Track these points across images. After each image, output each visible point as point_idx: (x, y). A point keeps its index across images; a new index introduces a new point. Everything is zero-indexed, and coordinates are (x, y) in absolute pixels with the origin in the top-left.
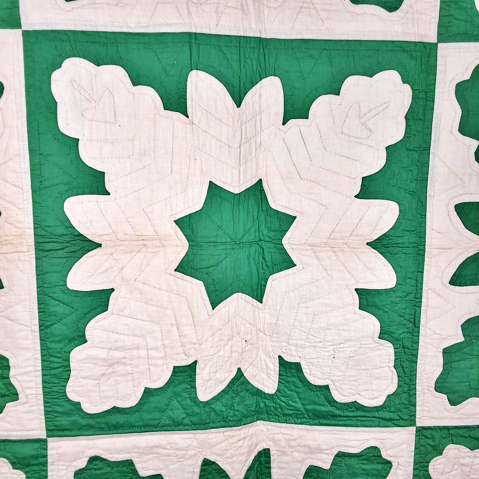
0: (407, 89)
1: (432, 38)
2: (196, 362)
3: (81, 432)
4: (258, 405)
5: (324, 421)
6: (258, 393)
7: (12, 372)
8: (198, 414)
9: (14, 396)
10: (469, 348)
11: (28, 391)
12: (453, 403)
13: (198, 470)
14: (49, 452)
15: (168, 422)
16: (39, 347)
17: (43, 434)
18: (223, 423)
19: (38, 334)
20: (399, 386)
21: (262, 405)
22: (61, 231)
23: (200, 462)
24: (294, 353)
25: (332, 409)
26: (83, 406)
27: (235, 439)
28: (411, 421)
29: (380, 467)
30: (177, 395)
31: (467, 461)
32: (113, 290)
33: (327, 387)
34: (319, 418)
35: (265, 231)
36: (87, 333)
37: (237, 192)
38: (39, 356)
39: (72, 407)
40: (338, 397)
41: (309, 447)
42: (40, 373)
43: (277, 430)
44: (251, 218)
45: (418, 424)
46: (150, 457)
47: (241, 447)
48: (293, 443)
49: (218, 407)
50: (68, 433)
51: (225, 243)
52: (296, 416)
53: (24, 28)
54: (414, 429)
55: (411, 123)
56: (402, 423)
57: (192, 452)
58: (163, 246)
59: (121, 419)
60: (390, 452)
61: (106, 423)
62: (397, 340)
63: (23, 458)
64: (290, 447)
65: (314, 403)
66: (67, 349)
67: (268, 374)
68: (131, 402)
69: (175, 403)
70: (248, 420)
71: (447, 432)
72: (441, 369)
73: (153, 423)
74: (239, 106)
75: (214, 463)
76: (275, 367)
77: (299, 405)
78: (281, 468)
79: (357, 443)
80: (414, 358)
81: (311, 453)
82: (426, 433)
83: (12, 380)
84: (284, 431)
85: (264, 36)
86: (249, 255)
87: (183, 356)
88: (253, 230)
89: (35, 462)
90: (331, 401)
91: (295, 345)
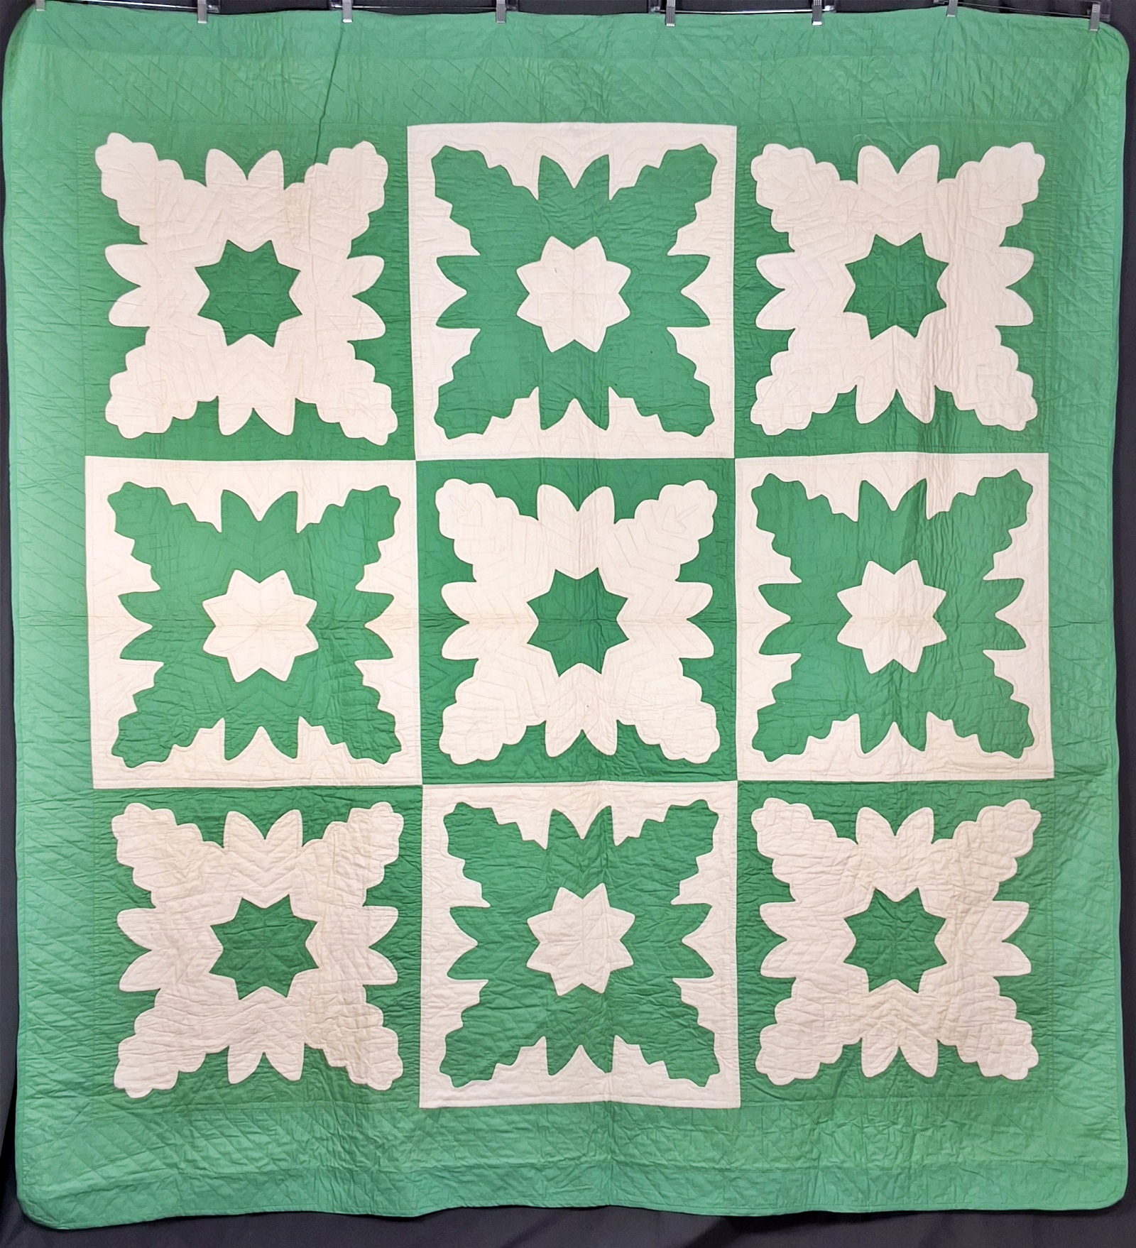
0: (713, 494)
1: (730, 454)
2: (545, 722)
3: (450, 781)
4: (599, 766)
5: (656, 778)
6: (599, 754)
7: (397, 728)
8: (546, 768)
9: (398, 747)
10: (781, 710)
11: (409, 744)
12: (770, 759)
13: (548, 819)
14: (424, 798)
15: (523, 775)
16: (419, 706)
17: (419, 782)
18: (569, 778)
19: (419, 695)
20: (721, 744)
21: (604, 766)
22: (438, 611)
23: (550, 813)
24: (630, 717)
25: (664, 766)
26: (452, 758)
27: (581, 793)
28: (732, 775)
29: (708, 819)
30: (529, 751)
31: (787, 814)
32: (477, 660)
33: (658, 746)
34: (653, 775)
35: (603, 612)
36: (457, 695)
37: (578, 578)
38: (419, 714)
39: (443, 758)
40: (668, 754)
41: (645, 802)
42: (419, 728)
43: (618, 788)
44: (590, 600)
45: (740, 778)
46: (507, 806)
47: (585, 801)
48: (632, 799)
49: (564, 762)
50: (439, 780)
51: (568, 620)
52: (633, 774)
53: (418, 459)
54: (736, 782)
55: (717, 520)
56: (725, 777)
57: (542, 803)
58: (518, 623)
59: (483, 770)
60: (716, 805)
61: (471, 773)
62: (718, 703)
63: (403, 802)
64: (629, 802)
65: (648, 761)
66: (441, 708)
67: (608, 738)
68: (492, 756)
69: (527, 758)
70: (592, 777)
71: (765, 786)
72: (756, 729)
73: (511, 775)
74: (578, 510)
75: (561, 814)
76: (614, 731)
77: (635, 764)
78: (622, 823)
79: (685, 797)
80: (732, 719)
81: (647, 807)
82: (747, 787)
83: (397, 734)
84: (622, 788)
85: (597, 457)
86: (589, 631)
87: (534, 717)
88: (592, 610)
89: (412, 806)
90: (663, 759)
91: (631, 710)
